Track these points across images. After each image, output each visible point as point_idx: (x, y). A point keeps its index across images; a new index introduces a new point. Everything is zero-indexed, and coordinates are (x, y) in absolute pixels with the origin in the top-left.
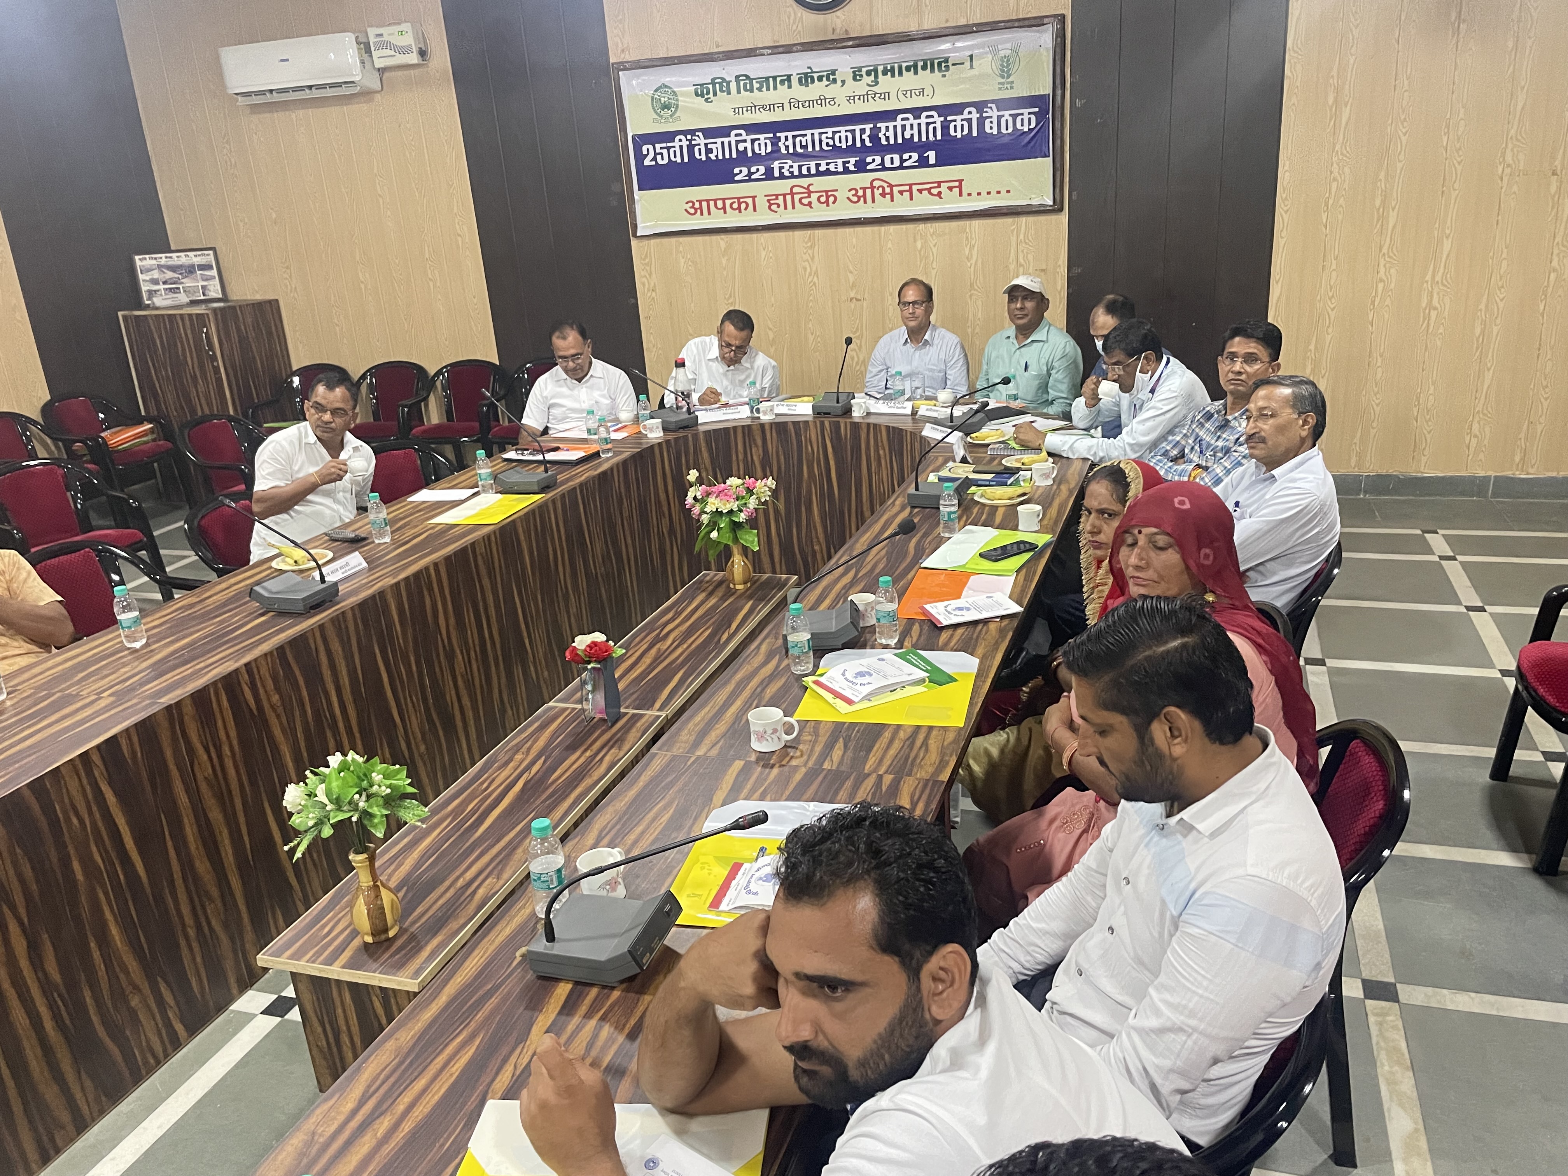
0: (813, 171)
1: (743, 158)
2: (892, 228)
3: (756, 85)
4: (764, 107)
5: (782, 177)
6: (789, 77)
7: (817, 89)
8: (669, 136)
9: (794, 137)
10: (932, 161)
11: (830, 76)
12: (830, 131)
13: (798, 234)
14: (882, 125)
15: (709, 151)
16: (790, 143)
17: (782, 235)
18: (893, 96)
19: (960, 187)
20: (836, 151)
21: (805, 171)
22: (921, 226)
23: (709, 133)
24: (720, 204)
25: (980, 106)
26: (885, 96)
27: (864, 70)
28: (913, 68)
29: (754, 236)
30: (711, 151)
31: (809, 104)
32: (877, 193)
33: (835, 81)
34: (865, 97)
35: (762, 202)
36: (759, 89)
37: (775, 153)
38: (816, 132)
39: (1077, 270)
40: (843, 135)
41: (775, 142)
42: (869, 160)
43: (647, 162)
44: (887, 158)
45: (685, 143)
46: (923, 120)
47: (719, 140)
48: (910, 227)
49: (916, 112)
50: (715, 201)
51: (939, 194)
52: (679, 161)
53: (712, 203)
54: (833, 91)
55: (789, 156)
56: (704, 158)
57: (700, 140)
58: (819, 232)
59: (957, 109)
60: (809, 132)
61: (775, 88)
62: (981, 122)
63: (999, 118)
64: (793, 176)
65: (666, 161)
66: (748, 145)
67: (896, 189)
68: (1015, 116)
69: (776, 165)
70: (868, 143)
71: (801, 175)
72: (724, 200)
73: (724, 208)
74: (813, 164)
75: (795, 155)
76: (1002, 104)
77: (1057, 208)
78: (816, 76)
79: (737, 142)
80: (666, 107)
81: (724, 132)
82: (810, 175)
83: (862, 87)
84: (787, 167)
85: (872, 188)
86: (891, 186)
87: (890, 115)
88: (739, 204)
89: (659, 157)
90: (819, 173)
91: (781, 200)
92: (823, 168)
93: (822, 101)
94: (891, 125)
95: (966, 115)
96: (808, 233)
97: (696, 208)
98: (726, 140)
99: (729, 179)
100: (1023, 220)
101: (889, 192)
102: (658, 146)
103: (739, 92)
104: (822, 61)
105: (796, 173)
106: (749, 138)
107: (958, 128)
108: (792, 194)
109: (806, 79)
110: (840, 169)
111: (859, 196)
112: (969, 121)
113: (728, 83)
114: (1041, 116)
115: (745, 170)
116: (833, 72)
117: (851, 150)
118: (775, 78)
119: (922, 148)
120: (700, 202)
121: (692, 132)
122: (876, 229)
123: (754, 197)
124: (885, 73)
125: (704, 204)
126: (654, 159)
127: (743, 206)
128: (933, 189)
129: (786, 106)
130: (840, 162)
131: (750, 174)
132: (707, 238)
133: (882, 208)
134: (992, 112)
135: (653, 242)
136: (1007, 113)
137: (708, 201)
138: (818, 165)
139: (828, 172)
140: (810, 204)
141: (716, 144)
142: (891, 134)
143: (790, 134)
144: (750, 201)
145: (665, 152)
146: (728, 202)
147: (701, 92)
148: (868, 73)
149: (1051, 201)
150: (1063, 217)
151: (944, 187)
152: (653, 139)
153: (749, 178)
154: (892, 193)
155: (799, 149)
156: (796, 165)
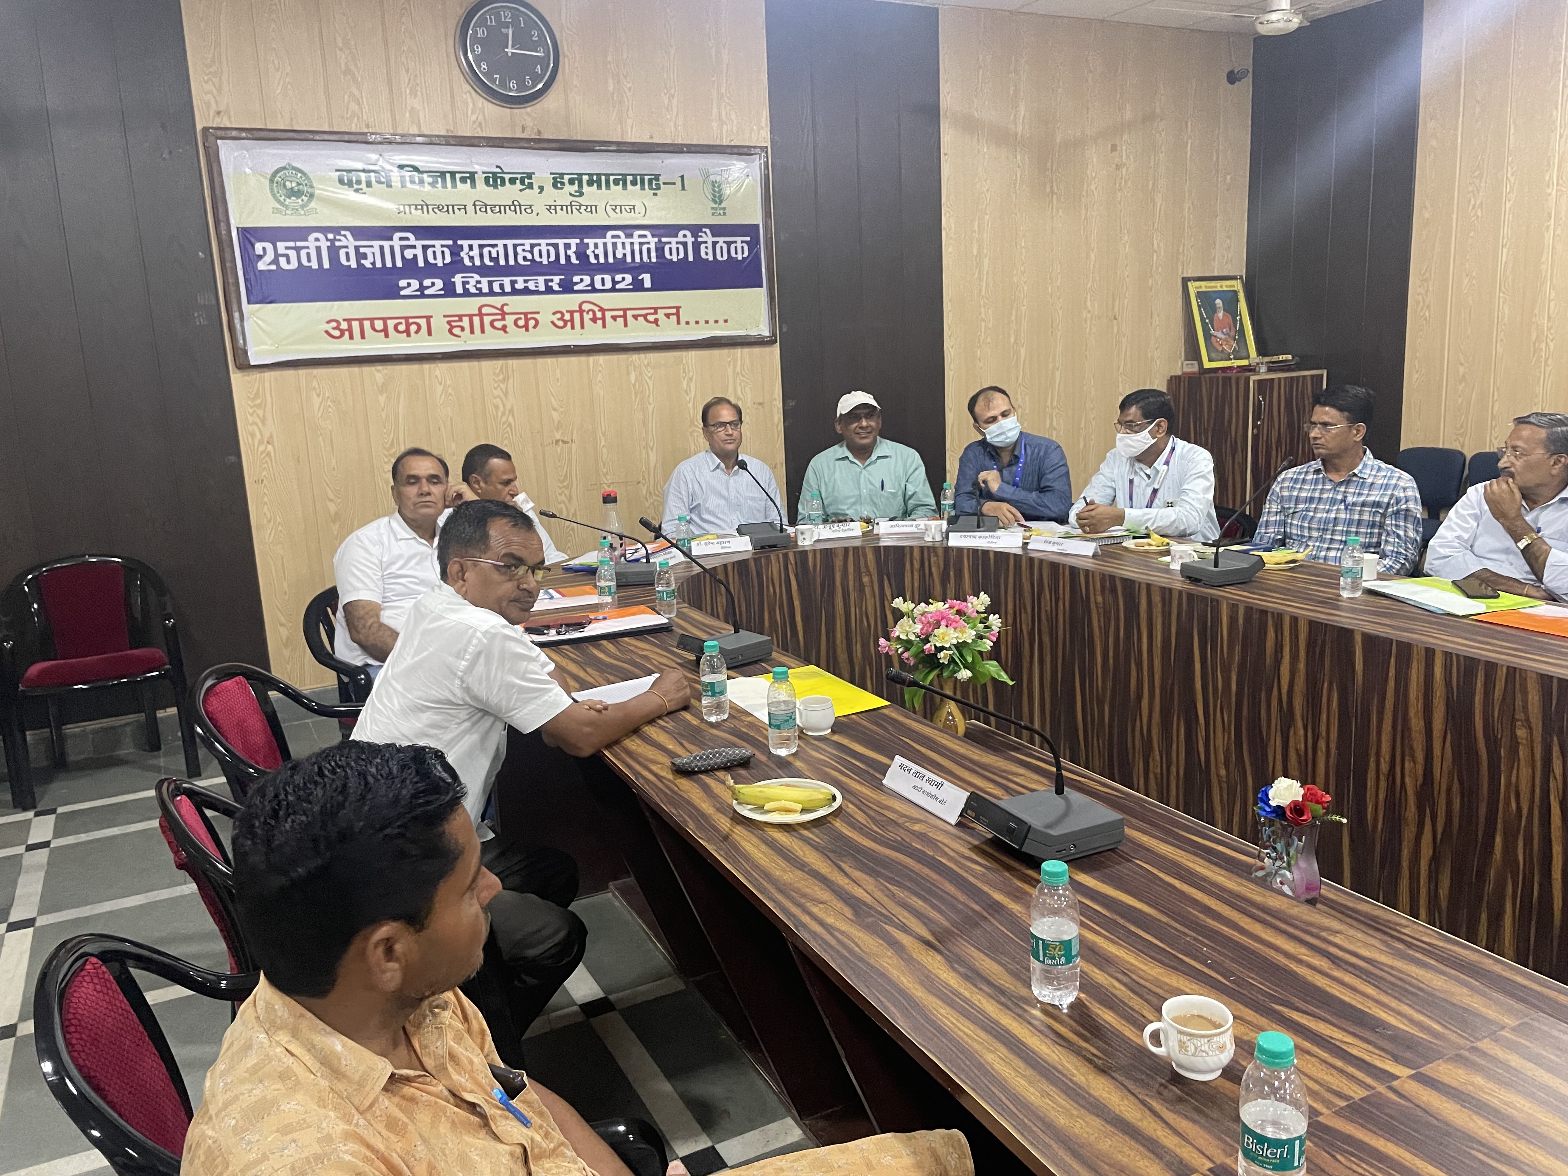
0: (508, 289)
1: (410, 268)
2: (602, 359)
3: (427, 180)
4: (440, 208)
5: (467, 293)
6: (472, 175)
7: (508, 193)
8: (301, 233)
9: (481, 247)
10: (647, 284)
11: (525, 180)
12: (527, 243)
13: (487, 365)
14: (591, 242)
15: (360, 256)
16: (475, 253)
17: (464, 366)
18: (601, 209)
19: (677, 314)
20: (534, 268)
21: (496, 288)
22: (635, 357)
23: (359, 233)
24: (379, 325)
25: (695, 230)
26: (592, 209)
27: (567, 177)
28: (621, 181)
29: (426, 367)
30: (365, 256)
31: (501, 209)
32: (587, 317)
33: (530, 186)
34: (568, 208)
35: (439, 324)
36: (433, 185)
37: (456, 266)
38: (510, 243)
39: (792, 403)
40: (544, 250)
41: (456, 251)
42: (576, 279)
43: (262, 266)
45: (324, 245)
46: (636, 240)
47: (377, 244)
48: (622, 357)
49: (629, 230)
50: (372, 320)
51: (656, 322)
52: (315, 265)
53: (367, 324)
54: (528, 197)
55: (474, 269)
56: (354, 265)
57: (348, 241)
58: (513, 363)
59: (672, 230)
60: (500, 243)
61: (454, 185)
62: (697, 246)
63: (714, 244)
64: (481, 294)
65: (294, 265)
66: (419, 252)
67: (608, 315)
68: (729, 244)
69: (458, 279)
70: (574, 260)
71: (492, 293)
72: (385, 320)
73: (385, 331)
74: (507, 281)
75: (483, 270)
76: (718, 230)
77: (769, 341)
78: (507, 177)
79: (403, 248)
80: (295, 194)
81: (386, 233)
82: (503, 293)
83: (564, 196)
84: (472, 282)
85: (581, 311)
86: (602, 310)
87: (600, 231)
88: (408, 327)
89: (282, 261)
90: (515, 292)
91: (466, 322)
92: (520, 285)
93: (516, 207)
94: (600, 242)
95: (680, 238)
96: (499, 363)
97: (343, 330)
98: (386, 244)
99: (394, 293)
100: (738, 352)
101: (600, 317)
102: (281, 246)
103: (403, 184)
105: (486, 290)
106: (419, 244)
107: (674, 251)
108: (481, 315)
109: (495, 179)
110: (542, 288)
111: (566, 321)
112: (685, 245)
113: (388, 173)
114: (753, 245)
115: (415, 284)
116: (530, 176)
117: (554, 267)
118: (453, 174)
119: (636, 269)
120: (349, 321)
121: (336, 230)
122: (583, 359)
123: (428, 318)
124: (590, 183)
125: (356, 325)
126: (275, 261)
127: (413, 328)
128: (649, 315)
129: (471, 208)
130: (541, 279)
131: (422, 288)
132: (355, 370)
133: (593, 335)
134: (707, 237)
135: (269, 375)
136: (721, 240)
137: (361, 321)
138: (513, 283)
139: (526, 291)
140: (504, 328)
141: (373, 250)
142: (600, 251)
143: (476, 243)
144: (423, 322)
145: (292, 254)
146: (391, 324)
147: (347, 180)
148: (571, 182)
149: (766, 333)
150: (776, 349)
151: (661, 314)
152: (273, 235)
153: (421, 294)
154: (603, 319)
155: (487, 262)
156: (485, 281)
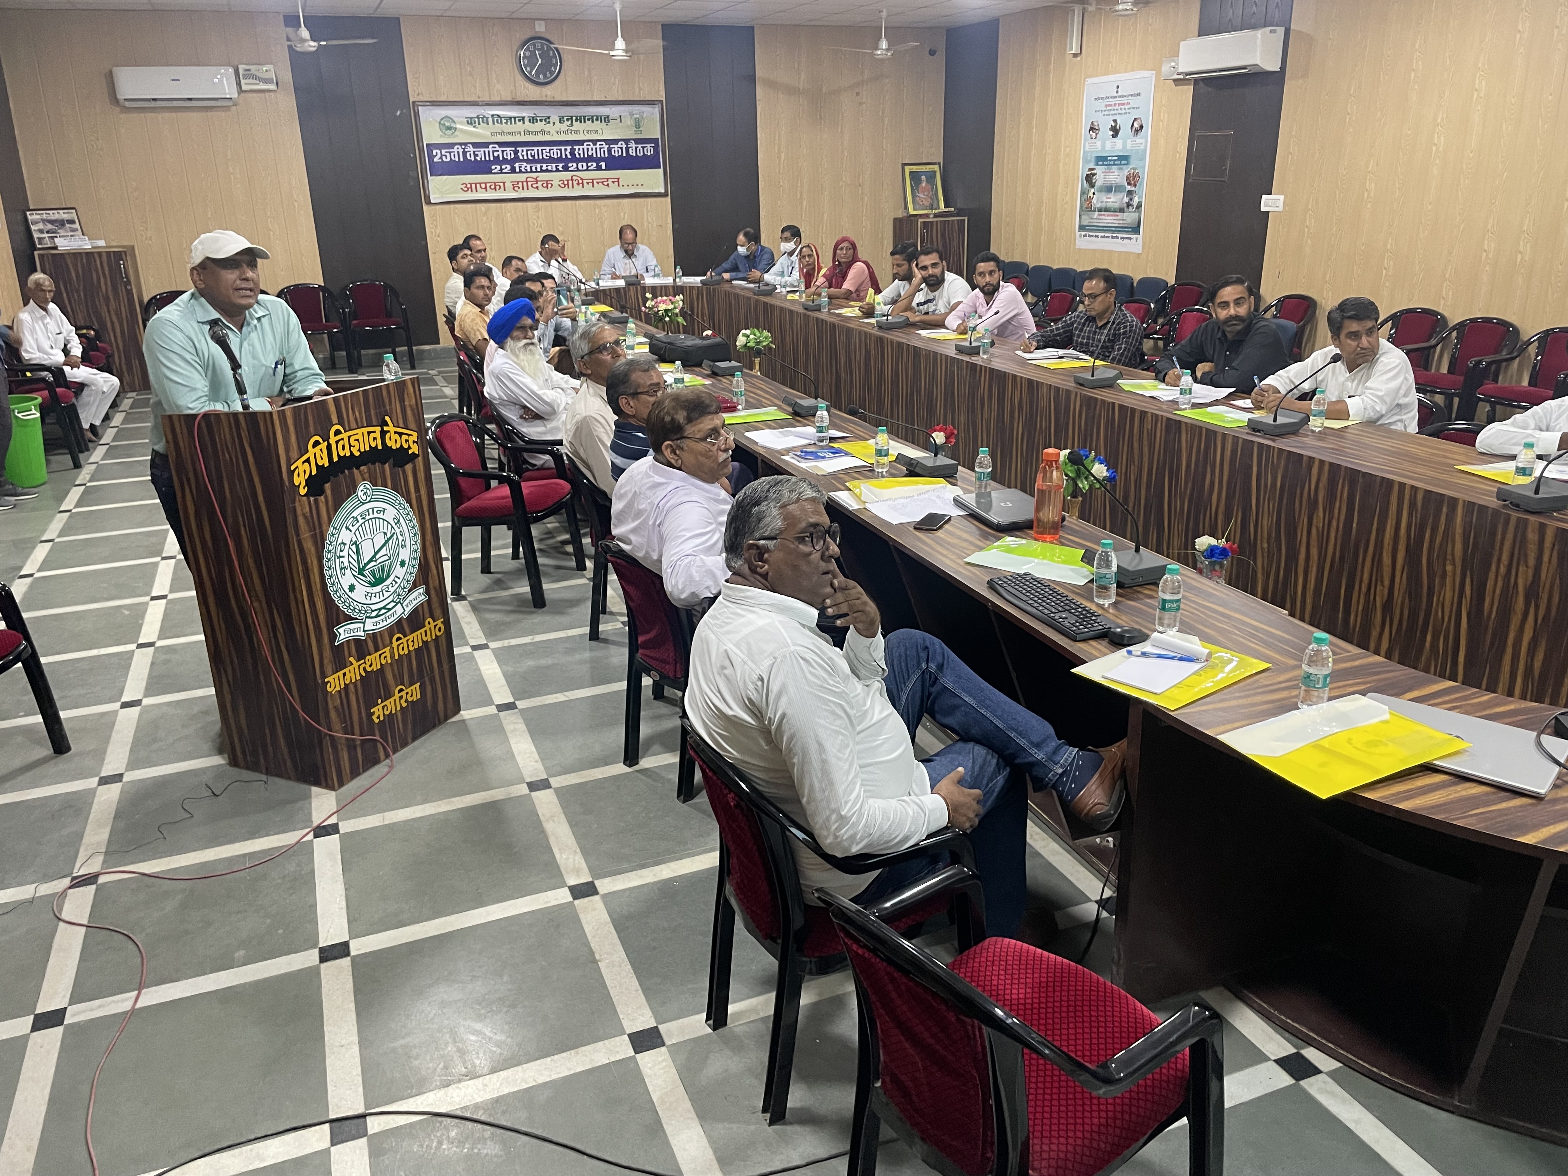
0: (539, 169)
1: (496, 161)
2: (582, 202)
3: (504, 121)
4: (509, 133)
5: (521, 172)
6: (523, 118)
7: (539, 126)
8: (451, 146)
9: (527, 151)
10: (604, 167)
11: (547, 119)
12: (548, 148)
13: (529, 204)
14: (576, 147)
15: (476, 155)
16: (524, 153)
17: (520, 204)
18: (581, 132)
19: (618, 181)
20: (551, 160)
21: (534, 169)
22: (598, 202)
23: (475, 145)
24: (483, 185)
25: (627, 141)
26: (577, 132)
27: (566, 118)
28: (591, 119)
29: (504, 205)
30: (477, 155)
31: (535, 133)
32: (575, 183)
33: (549, 122)
34: (566, 132)
35: (509, 185)
36: (506, 123)
37: (516, 159)
38: (540, 149)
39: (677, 226)
40: (555, 152)
41: (516, 152)
42: (570, 165)
43: (436, 160)
44: (580, 165)
45: (461, 151)
46: (598, 146)
47: (482, 150)
48: (592, 202)
49: (595, 142)
50: (480, 184)
51: (608, 185)
52: (457, 159)
53: (478, 185)
54: (548, 127)
55: (524, 161)
56: (473, 159)
57: (470, 149)
58: (541, 203)
59: (616, 142)
60: (536, 149)
61: (515, 123)
62: (627, 149)
63: (636, 148)
64: (527, 172)
65: (448, 159)
66: (500, 153)
67: (585, 182)
68: (643, 148)
69: (517, 165)
70: (569, 156)
71: (531, 171)
72: (486, 184)
73: (486, 188)
74: (538, 166)
75: (528, 161)
76: (637, 141)
77: (664, 195)
78: (539, 119)
79: (493, 152)
80: (449, 128)
81: (486, 145)
82: (537, 172)
83: (564, 126)
84: (523, 167)
85: (572, 180)
86: (582, 179)
87: (580, 142)
88: (495, 187)
89: (444, 158)
90: (542, 171)
91: (520, 184)
92: (544, 168)
93: (542, 132)
94: (581, 147)
95: (619, 145)
96: (535, 204)
97: (468, 188)
98: (486, 150)
99: (490, 172)
100: (650, 200)
101: (581, 182)
102: (443, 151)
103: (494, 123)
104: (541, 112)
105: (529, 170)
106: (500, 149)
107: (616, 151)
108: (527, 181)
109: (533, 120)
110: (554, 169)
111: (565, 184)
112: (621, 148)
113: (487, 118)
114: (656, 148)
115: (498, 167)
116: (549, 118)
117: (560, 160)
118: (515, 118)
119: (598, 160)
120: (471, 184)
121: (466, 144)
122: (573, 202)
123: (504, 183)
124: (576, 120)
125: (473, 186)
126: (441, 158)
127: (498, 187)
128: (604, 182)
129: (522, 133)
130: (554, 165)
131: (501, 169)
132: (473, 205)
133: (578, 191)
134: (632, 145)
135: (438, 207)
136: (640, 146)
137: (476, 184)
138: (541, 167)
139: (547, 171)
140: (537, 188)
141: (481, 152)
142: (581, 152)
143: (525, 149)
144: (502, 185)
145: (448, 155)
146: (488, 185)
147: (470, 122)
148: (568, 120)
149: (663, 191)
150: (669, 199)
151: (610, 181)
152: (441, 146)
153: (501, 172)
154: (582, 183)
155: (530, 157)
156: (529, 166)
